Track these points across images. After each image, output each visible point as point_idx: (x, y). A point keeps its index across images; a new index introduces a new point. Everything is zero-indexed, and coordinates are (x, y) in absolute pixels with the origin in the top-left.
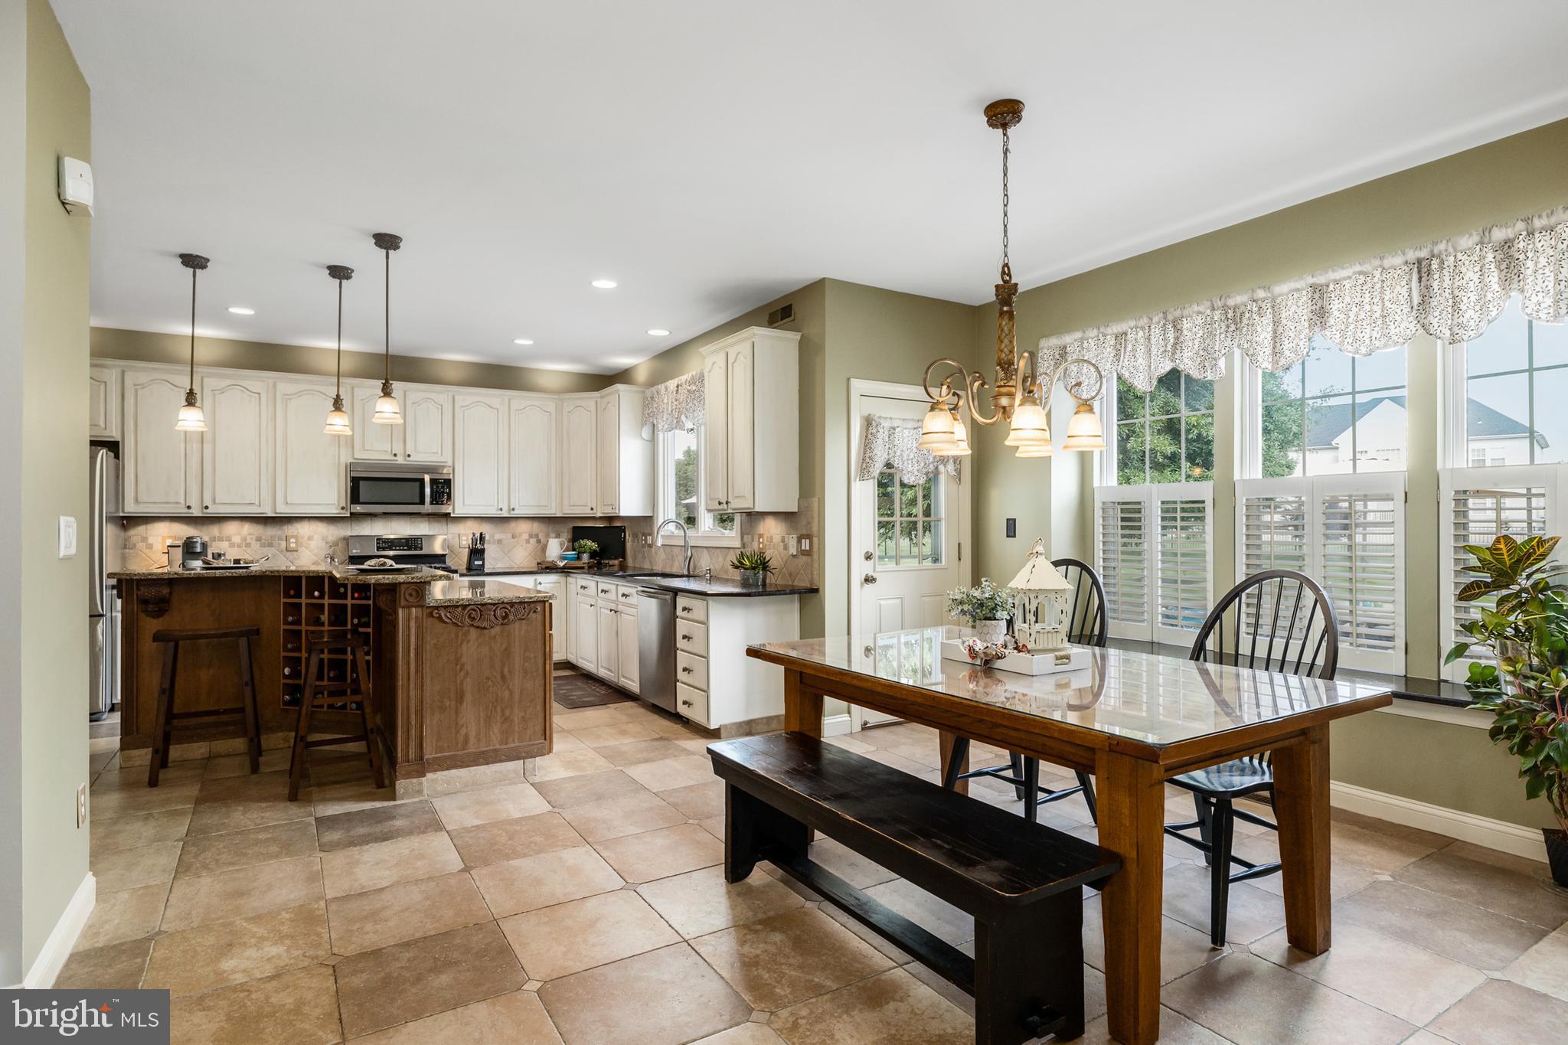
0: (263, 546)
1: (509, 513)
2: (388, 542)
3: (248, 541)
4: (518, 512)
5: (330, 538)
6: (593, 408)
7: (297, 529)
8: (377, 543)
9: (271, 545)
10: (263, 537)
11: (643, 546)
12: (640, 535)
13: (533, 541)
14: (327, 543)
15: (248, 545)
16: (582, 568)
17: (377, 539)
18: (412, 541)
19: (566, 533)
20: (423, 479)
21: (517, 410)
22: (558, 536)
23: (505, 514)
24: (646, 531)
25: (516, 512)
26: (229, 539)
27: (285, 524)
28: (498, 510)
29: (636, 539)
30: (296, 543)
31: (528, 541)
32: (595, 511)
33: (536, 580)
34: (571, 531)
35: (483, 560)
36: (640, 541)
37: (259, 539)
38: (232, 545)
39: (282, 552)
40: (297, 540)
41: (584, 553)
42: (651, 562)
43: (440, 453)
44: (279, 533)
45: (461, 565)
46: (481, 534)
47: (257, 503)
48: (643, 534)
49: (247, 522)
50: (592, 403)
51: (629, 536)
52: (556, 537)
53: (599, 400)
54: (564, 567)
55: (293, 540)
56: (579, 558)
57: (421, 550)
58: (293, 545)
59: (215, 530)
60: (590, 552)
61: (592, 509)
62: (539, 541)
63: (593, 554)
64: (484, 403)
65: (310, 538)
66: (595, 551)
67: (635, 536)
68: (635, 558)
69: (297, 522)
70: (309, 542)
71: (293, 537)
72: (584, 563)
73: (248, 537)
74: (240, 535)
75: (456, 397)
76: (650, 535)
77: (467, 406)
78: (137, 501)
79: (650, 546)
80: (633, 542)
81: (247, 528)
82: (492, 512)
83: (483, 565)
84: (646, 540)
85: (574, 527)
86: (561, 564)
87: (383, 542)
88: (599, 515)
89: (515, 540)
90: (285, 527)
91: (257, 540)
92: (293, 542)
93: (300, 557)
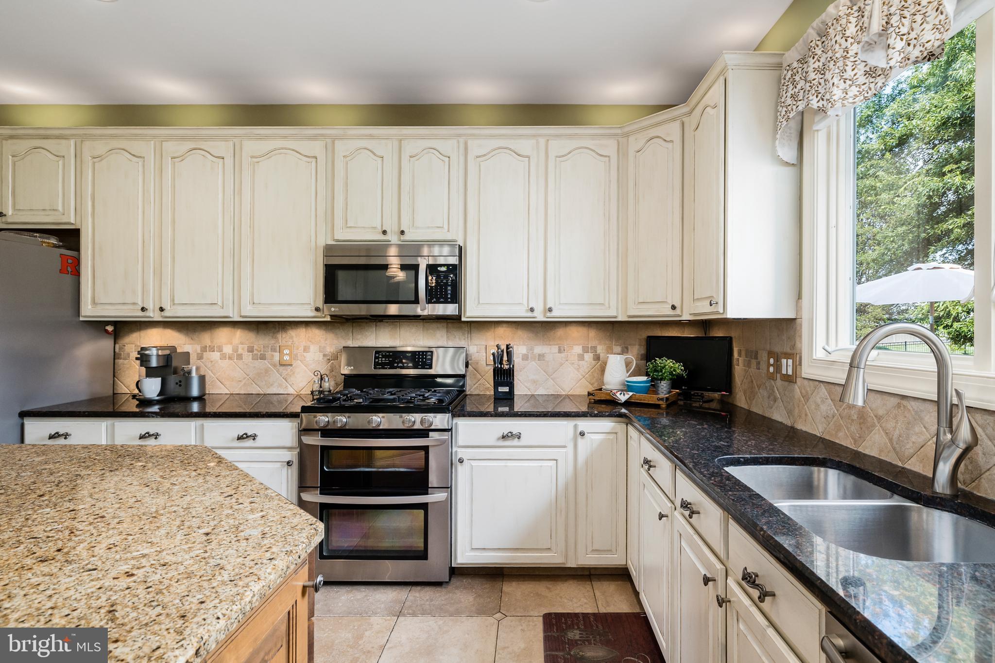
0: (255, 358)
1: (545, 316)
2: (388, 356)
3: (240, 351)
4: (560, 313)
6: (677, 138)
7: (292, 337)
8: (376, 358)
9: (263, 357)
10: (256, 347)
11: (771, 377)
12: (763, 355)
13: (589, 357)
14: (324, 355)
15: (240, 357)
16: (657, 406)
17: (377, 352)
18: (419, 355)
19: (637, 347)
20: (418, 266)
21: (557, 157)
22: (625, 351)
23: (540, 318)
24: (777, 349)
25: (554, 314)
26: (220, 350)
27: (279, 331)
28: (527, 311)
29: (754, 362)
30: (290, 355)
31: (581, 357)
32: (678, 312)
33: (576, 426)
34: (644, 343)
35: (511, 385)
36: (763, 366)
37: (251, 350)
38: (223, 357)
39: (275, 366)
40: (291, 352)
41: (661, 380)
42: (790, 413)
43: (446, 227)
44: (273, 342)
45: (488, 389)
46: (508, 347)
47: (220, 303)
48: (771, 354)
49: (238, 328)
50: (676, 126)
51: (740, 354)
52: (622, 353)
53: (685, 119)
54: (627, 404)
55: (286, 351)
56: (653, 387)
57: (431, 367)
58: (286, 358)
59: (206, 338)
60: (671, 379)
61: (674, 307)
62: (597, 358)
63: (676, 382)
64: (510, 149)
65: (306, 349)
66: (679, 377)
67: (752, 355)
68: (751, 395)
69: (292, 328)
70: (305, 354)
71: (287, 347)
72: (662, 399)
73: (240, 346)
74: (231, 344)
75: (470, 143)
76: (788, 356)
77: (484, 155)
78: (94, 303)
79: (790, 379)
80: (748, 365)
81: (239, 335)
82: (520, 313)
83: (511, 392)
84: (778, 368)
85: (648, 337)
86: (623, 398)
87: (383, 356)
88: (686, 317)
89: (563, 355)
90: (279, 336)
91: (249, 351)
92: (287, 354)
93: (294, 373)
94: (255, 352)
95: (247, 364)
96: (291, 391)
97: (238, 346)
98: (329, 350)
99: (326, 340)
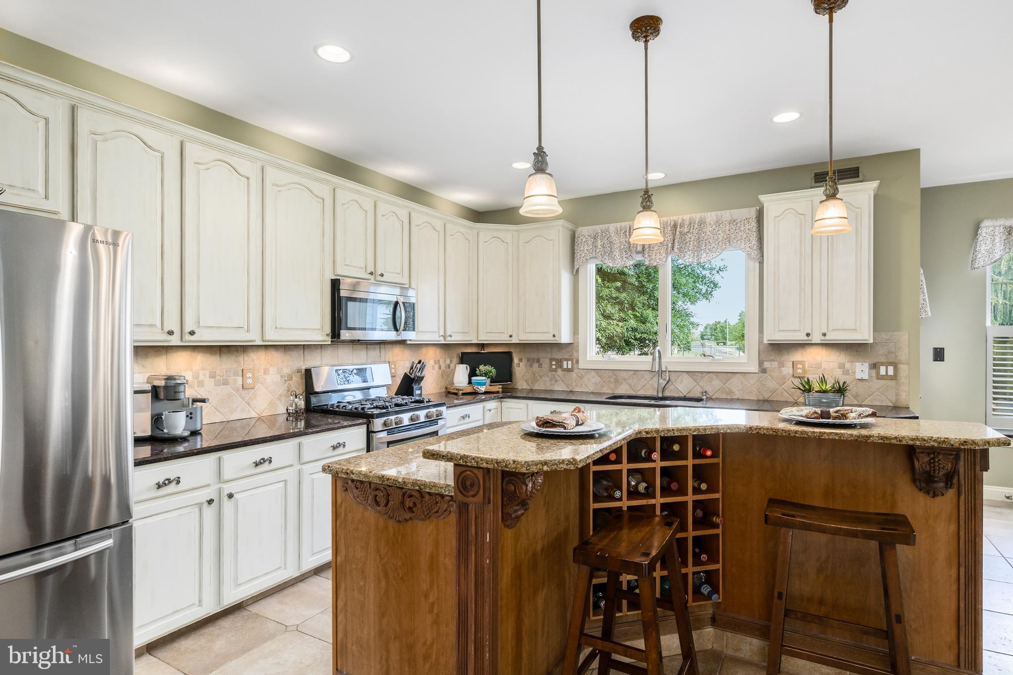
0: (217, 384)
1: (445, 340)
3: (201, 377)
5: (286, 371)
6: (510, 241)
7: (254, 360)
9: (225, 383)
10: (218, 372)
11: (553, 370)
14: (282, 377)
21: (450, 235)
24: (559, 357)
27: (240, 355)
28: (439, 337)
30: (253, 378)
36: (545, 365)
37: (213, 376)
39: (237, 390)
40: (254, 375)
43: (401, 274)
44: (235, 365)
47: (245, 327)
55: (249, 375)
58: (250, 381)
61: (510, 337)
64: (430, 224)
65: (266, 372)
69: (253, 352)
70: (265, 376)
71: (250, 370)
73: (201, 372)
74: (191, 370)
75: (411, 213)
81: (199, 360)
82: (436, 338)
84: (559, 366)
85: (462, 353)
90: (241, 358)
91: (211, 377)
92: (249, 378)
93: (256, 396)
94: (218, 378)
95: (209, 391)
96: (253, 414)
97: (199, 372)
98: (285, 372)
99: (283, 362)
